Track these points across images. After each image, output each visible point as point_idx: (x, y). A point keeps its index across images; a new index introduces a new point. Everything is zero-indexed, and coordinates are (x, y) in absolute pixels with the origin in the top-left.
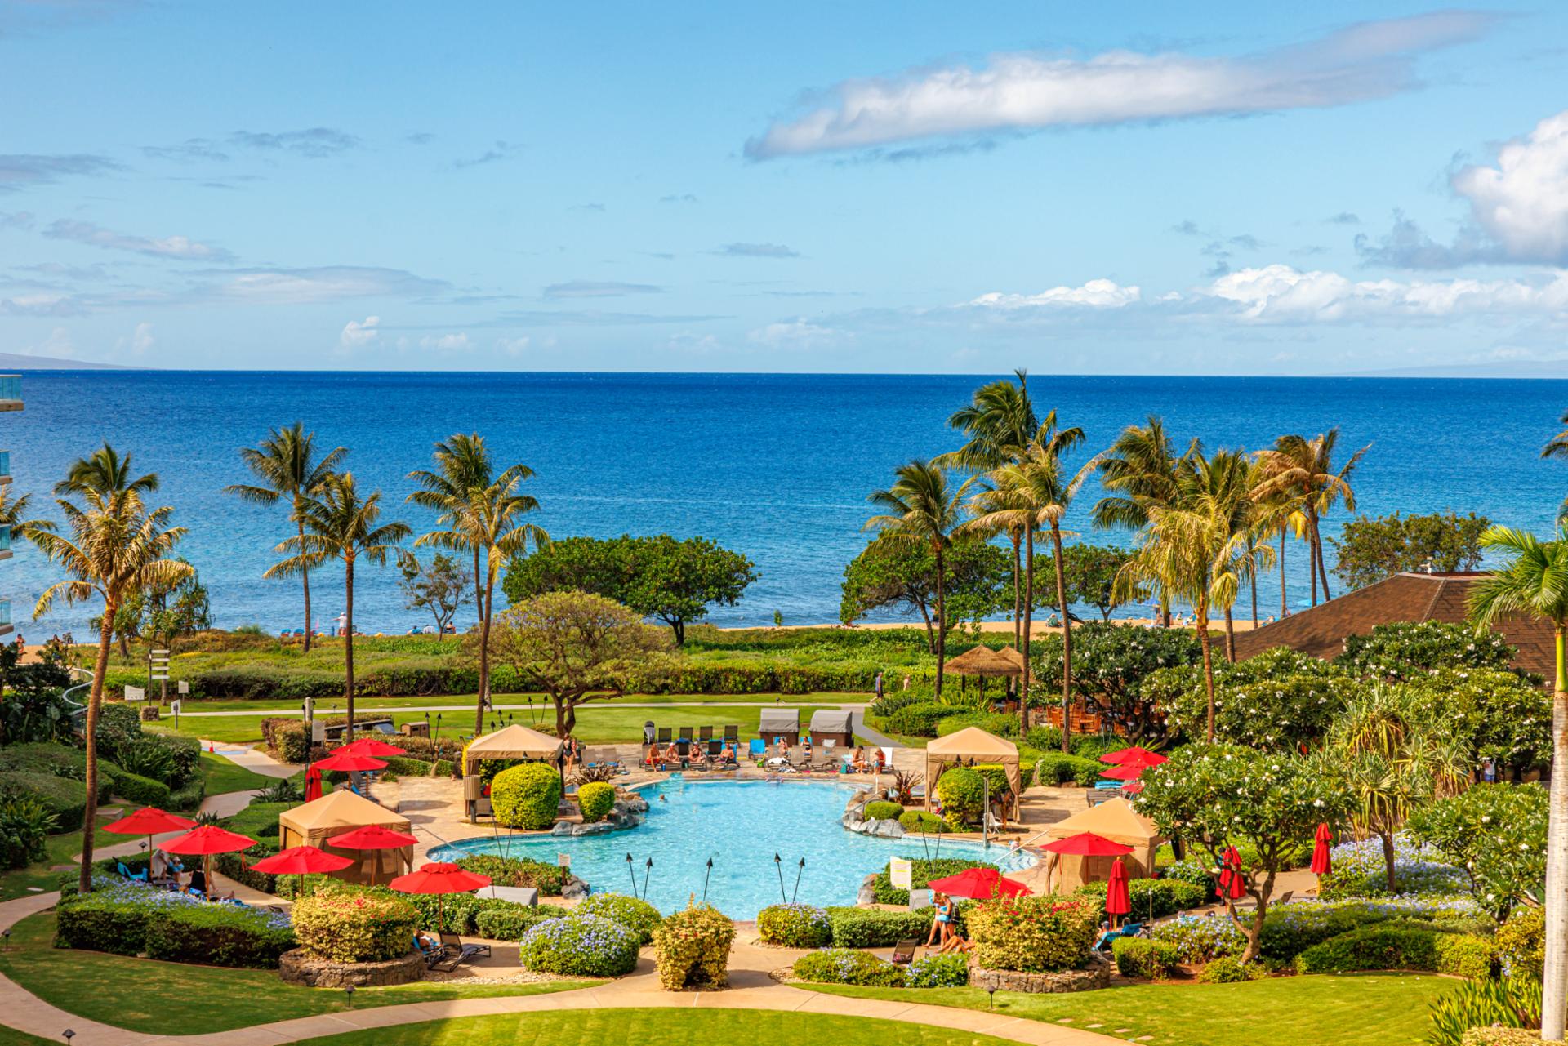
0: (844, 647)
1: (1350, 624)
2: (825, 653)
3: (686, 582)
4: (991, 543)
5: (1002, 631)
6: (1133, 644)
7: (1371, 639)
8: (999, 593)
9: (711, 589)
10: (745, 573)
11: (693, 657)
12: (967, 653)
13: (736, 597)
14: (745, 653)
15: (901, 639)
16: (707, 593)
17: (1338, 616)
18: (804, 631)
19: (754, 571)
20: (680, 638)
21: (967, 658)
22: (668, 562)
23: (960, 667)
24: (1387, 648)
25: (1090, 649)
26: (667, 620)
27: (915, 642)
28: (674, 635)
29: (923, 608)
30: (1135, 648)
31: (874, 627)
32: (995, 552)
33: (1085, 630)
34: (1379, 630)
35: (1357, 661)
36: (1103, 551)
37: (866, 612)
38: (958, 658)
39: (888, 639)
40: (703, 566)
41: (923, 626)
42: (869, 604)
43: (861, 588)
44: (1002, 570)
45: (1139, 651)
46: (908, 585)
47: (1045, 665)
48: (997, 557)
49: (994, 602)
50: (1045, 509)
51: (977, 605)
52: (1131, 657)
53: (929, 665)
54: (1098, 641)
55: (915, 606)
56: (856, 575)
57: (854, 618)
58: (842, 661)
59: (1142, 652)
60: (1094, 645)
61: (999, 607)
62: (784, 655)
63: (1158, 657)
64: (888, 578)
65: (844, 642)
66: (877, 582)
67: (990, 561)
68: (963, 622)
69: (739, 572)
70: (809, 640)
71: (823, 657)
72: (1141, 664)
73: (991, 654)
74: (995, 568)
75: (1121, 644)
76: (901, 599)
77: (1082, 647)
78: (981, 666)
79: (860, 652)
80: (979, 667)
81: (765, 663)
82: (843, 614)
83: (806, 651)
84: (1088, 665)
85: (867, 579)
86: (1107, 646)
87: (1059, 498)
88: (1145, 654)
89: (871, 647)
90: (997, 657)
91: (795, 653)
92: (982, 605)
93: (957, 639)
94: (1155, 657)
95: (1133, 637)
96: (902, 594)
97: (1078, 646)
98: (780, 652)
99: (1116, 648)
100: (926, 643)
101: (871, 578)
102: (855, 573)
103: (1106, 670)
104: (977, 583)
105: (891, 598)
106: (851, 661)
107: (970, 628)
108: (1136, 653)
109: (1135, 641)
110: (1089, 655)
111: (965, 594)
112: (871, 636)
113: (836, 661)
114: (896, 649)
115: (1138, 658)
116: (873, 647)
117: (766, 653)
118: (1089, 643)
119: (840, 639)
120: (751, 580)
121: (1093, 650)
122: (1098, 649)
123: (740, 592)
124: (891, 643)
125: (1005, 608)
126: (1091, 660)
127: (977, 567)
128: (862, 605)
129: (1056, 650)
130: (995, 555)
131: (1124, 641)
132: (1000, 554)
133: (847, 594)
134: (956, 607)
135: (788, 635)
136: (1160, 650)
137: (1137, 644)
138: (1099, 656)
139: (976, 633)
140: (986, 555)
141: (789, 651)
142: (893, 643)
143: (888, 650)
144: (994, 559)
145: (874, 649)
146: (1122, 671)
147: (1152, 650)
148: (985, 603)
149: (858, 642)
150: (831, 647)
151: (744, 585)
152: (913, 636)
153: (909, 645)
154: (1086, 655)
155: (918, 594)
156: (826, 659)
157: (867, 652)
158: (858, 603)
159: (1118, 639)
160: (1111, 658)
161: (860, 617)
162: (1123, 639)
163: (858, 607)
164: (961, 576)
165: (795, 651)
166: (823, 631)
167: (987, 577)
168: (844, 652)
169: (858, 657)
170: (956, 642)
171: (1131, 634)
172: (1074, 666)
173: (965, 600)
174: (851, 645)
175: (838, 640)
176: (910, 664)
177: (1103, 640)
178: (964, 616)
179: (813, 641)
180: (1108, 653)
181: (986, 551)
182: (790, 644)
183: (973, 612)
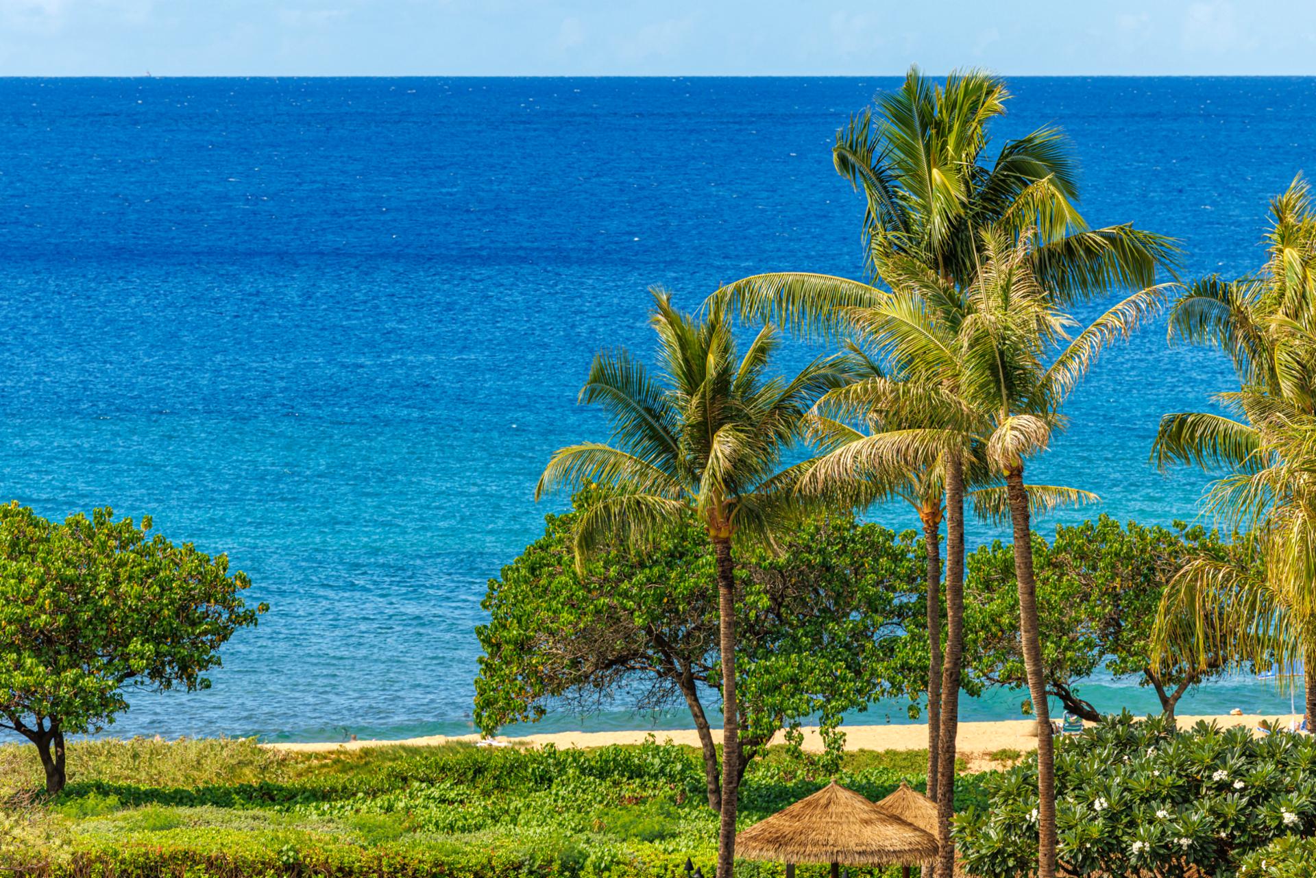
0: (486, 794)
2: (435, 811)
3: (72, 630)
4: (864, 519)
5: (901, 747)
6: (1220, 775)
8: (889, 649)
9: (135, 645)
10: (224, 602)
11: (91, 823)
12: (797, 806)
13: (203, 665)
14: (223, 812)
15: (637, 772)
16: (125, 657)
18: (382, 754)
19: (247, 600)
20: (56, 772)
21: (797, 817)
22: (21, 578)
23: (778, 841)
25: (1107, 791)
26: (19, 727)
27: (671, 778)
28: (40, 767)
29: (691, 689)
30: (1223, 787)
31: (565, 741)
32: (875, 544)
33: (1097, 741)
36: (1162, 536)
37: (544, 702)
38: (772, 819)
39: (602, 774)
40: (115, 582)
41: (691, 739)
42: (551, 684)
43: (529, 638)
44: (894, 590)
45: (1233, 793)
46: (649, 632)
47: (992, 833)
48: (882, 556)
49: (874, 673)
50: (1007, 426)
51: (829, 680)
52: (1212, 811)
53: (701, 838)
54: (1129, 768)
55: (668, 684)
56: (514, 605)
57: (512, 720)
58: (479, 829)
59: (1241, 797)
60: (1118, 780)
61: (887, 685)
62: (327, 817)
63: (1283, 810)
64: (598, 612)
65: (487, 781)
66: (570, 623)
67: (863, 565)
68: (796, 725)
69: (209, 601)
70: (396, 777)
71: (430, 822)
72: (1238, 827)
73: (859, 805)
74: (877, 584)
75: (1187, 776)
76: (633, 668)
77: (1088, 784)
78: (836, 840)
79: (528, 806)
80: (831, 842)
81: (277, 838)
82: (482, 709)
83: (386, 805)
84: (1102, 832)
85: (543, 614)
86: (1152, 783)
87: (1026, 400)
88: (1250, 803)
89: (557, 795)
90: (874, 816)
91: (357, 811)
92: (844, 680)
93: (773, 770)
94: (1275, 809)
95: (1220, 758)
96: (635, 654)
97: (1077, 782)
98: (317, 808)
99: (1173, 786)
100: (698, 781)
101: (554, 612)
102: (512, 600)
103: (1147, 844)
104: (831, 625)
105: (608, 666)
106: (502, 830)
107: (813, 741)
108: (1225, 799)
109: (1225, 769)
110: (1105, 805)
111: (800, 652)
112: (557, 764)
113: (463, 830)
114: (621, 798)
115: (1231, 812)
116: (561, 793)
117: (280, 811)
118: (1106, 774)
119: (475, 773)
120: (240, 624)
121: (1115, 792)
122: (1129, 790)
123: (212, 653)
124: (608, 783)
125: (900, 689)
126: (1110, 818)
127: (830, 582)
128: (532, 685)
129: (1019, 795)
130: (877, 550)
131: (1195, 769)
132: (890, 547)
133: (492, 655)
134: (775, 688)
135: (340, 766)
136: (1288, 792)
137: (1228, 775)
138: (1130, 808)
139: (827, 753)
140: (855, 551)
141: (342, 807)
142: (614, 782)
143: (601, 802)
144: (876, 560)
145: (563, 798)
146: (1190, 846)
147: (1267, 793)
148: (850, 675)
149: (523, 780)
150: (452, 795)
151: (223, 634)
152: (667, 763)
153: (655, 787)
154: (1097, 806)
155: (677, 654)
156: (437, 824)
157: (546, 808)
158: (520, 678)
159: (1181, 765)
160: (1160, 814)
161: (527, 717)
162: (1193, 764)
163: (520, 689)
164: (787, 607)
165: (358, 805)
166: (432, 754)
167: (857, 608)
168: (485, 807)
169: (522, 819)
170: (772, 778)
171: (1213, 750)
172: (1065, 836)
173: (800, 667)
174: (506, 788)
175: (470, 777)
176: (656, 837)
177: (1141, 765)
178: (796, 709)
179: (405, 779)
180: (1155, 799)
181: (854, 541)
182: (344, 788)
183: (821, 699)
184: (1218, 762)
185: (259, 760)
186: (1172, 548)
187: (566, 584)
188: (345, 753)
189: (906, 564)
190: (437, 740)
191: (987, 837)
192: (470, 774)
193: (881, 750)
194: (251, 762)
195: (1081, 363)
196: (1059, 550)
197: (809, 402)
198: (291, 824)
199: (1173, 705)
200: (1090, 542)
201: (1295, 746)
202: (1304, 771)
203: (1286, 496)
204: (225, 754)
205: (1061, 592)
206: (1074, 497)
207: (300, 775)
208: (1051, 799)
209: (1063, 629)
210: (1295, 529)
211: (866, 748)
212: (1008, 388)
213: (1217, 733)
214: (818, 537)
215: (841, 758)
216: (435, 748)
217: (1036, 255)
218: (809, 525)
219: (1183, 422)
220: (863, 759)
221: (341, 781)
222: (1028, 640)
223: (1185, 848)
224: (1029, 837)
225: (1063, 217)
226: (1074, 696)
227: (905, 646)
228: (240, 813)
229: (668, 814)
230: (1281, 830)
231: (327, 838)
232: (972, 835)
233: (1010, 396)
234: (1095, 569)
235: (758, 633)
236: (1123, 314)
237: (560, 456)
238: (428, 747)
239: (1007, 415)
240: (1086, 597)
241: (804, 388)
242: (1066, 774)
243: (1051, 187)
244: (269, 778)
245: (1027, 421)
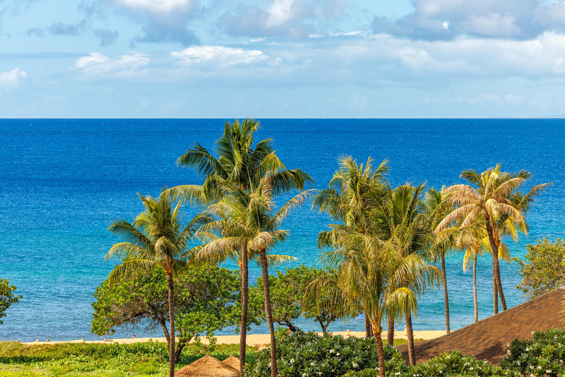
0: (96, 359)
1: (519, 331)
2: (78, 365)
4: (221, 266)
6: (332, 351)
7: (530, 344)
8: (230, 310)
10: (7, 295)
12: (195, 362)
14: (6, 366)
15: (146, 351)
17: (509, 325)
18: (62, 346)
19: (15, 294)
21: (196, 366)
23: (189, 374)
24: (544, 350)
25: (294, 356)
27: (158, 353)
29: (163, 324)
30: (333, 355)
31: (121, 341)
32: (225, 275)
34: (538, 336)
35: (519, 363)
37: (114, 328)
38: (187, 366)
39: (135, 352)
41: (163, 340)
42: (116, 321)
43: (110, 307)
44: (231, 290)
45: (336, 357)
46: (149, 304)
47: (257, 371)
48: (227, 279)
49: (224, 317)
50: (259, 236)
51: (209, 320)
52: (329, 363)
53: (166, 373)
54: (302, 349)
55: (156, 322)
56: (104, 296)
57: (104, 334)
58: (92, 371)
59: (339, 358)
60: (298, 353)
61: (229, 322)
62: (41, 367)
63: (353, 362)
64: (132, 298)
65: (96, 355)
66: (123, 301)
67: (221, 282)
68: (198, 335)
69: (2, 295)
70: (66, 353)
71: (76, 368)
72: (338, 368)
73: (217, 363)
74: (226, 288)
75: (322, 351)
76: (144, 316)
77: (288, 354)
78: (208, 374)
79: (110, 363)
80: (207, 374)
81: (24, 374)
82: (94, 330)
83: (61, 363)
84: (293, 370)
85: (114, 299)
86: (310, 353)
87: (266, 226)
88: (342, 360)
89: (119, 359)
90: (221, 365)
91: (52, 365)
92: (215, 320)
93: (192, 351)
94: (350, 362)
95: (332, 346)
96: (145, 312)
97: (285, 353)
98: (38, 364)
99: (317, 355)
100: (167, 354)
101: (117, 298)
102: (104, 294)
103: (307, 374)
104: (210, 302)
105: (136, 316)
106: (100, 371)
107: (205, 341)
108: (334, 359)
109: (334, 349)
110: (294, 361)
111: (200, 311)
112: (119, 349)
113: (87, 371)
114: (141, 360)
115: (336, 363)
116: (121, 359)
117: (26, 365)
118: (294, 351)
119: (92, 352)
120: (13, 302)
121: (297, 357)
122: (302, 356)
123: (3, 312)
124: (137, 355)
125: (233, 323)
126: (295, 365)
127: (210, 287)
128: (110, 322)
129: (265, 358)
130: (226, 277)
131: (324, 349)
132: (230, 276)
133: (97, 313)
134: (191, 323)
135: (47, 350)
136: (355, 356)
137: (335, 351)
138: (302, 362)
139: (210, 345)
140: (218, 277)
141: (47, 363)
142: (139, 355)
143: (133, 361)
144: (225, 280)
145: (121, 360)
146: (322, 375)
147: (348, 357)
148: (217, 319)
149: (108, 354)
150: (84, 359)
151: (7, 306)
152: (156, 348)
153: (152, 356)
154: (291, 361)
155: (158, 312)
156: (78, 369)
157: (115, 364)
158: (106, 320)
159: (319, 348)
160: (312, 364)
161: (109, 333)
162: (323, 347)
163: (107, 323)
164: (196, 296)
165: (52, 363)
166: (79, 345)
167: (219, 296)
168: (95, 363)
169: (107, 367)
170: (192, 353)
171: (330, 343)
172: (280, 372)
173: (200, 316)
174: (102, 357)
175: (90, 353)
176: (152, 373)
177: (306, 348)
178: (198, 330)
179: (69, 354)
180: (310, 359)
181: (218, 274)
182: (48, 357)
183: (206, 327)
184: (331, 346)
185: (21, 348)
186: (325, 276)
187: (121, 288)
188: (50, 345)
189: (235, 281)
190: (81, 341)
191: (255, 372)
192: (91, 352)
193: (229, 344)
194: (18, 349)
195: (284, 214)
196: (287, 277)
197: (198, 227)
198: (29, 369)
199: (325, 328)
200: (298, 274)
201: (357, 341)
202: (360, 349)
203: (346, 258)
204: (9, 346)
205: (288, 291)
206: (289, 258)
207: (34, 353)
208: (275, 359)
209: (289, 303)
210: (349, 269)
211: (224, 343)
212: (260, 223)
213: (331, 337)
214: (205, 272)
215: (215, 346)
216: (80, 344)
217: (271, 178)
218: (203, 268)
219: (325, 234)
220: (224, 346)
221: (47, 355)
222: (267, 306)
223: (320, 375)
224: (269, 372)
225: (278, 165)
226: (293, 325)
227: (235, 309)
228: (12, 366)
229: (156, 365)
230: (352, 368)
231: (41, 374)
232: (250, 371)
233: (261, 225)
234: (299, 283)
235: (186, 305)
236: (299, 198)
237: (115, 246)
238: (78, 343)
239: (260, 232)
240: (296, 292)
241: (196, 222)
242: (281, 351)
243: (275, 155)
244: (24, 354)
245: (266, 234)
